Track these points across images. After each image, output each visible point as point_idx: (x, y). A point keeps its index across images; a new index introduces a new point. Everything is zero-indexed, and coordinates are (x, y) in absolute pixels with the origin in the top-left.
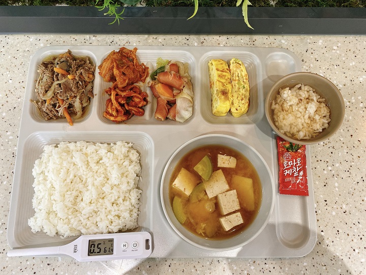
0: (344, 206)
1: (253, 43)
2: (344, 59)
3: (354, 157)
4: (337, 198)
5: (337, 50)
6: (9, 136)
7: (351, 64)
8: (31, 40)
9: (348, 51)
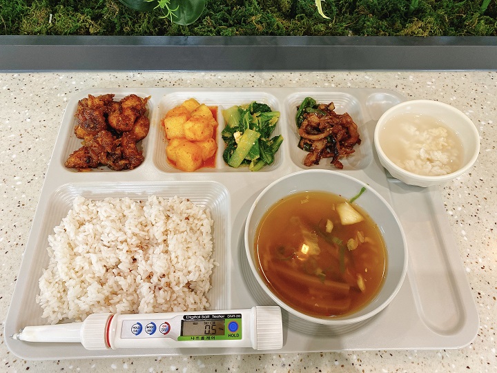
0: (480, 260)
1: (331, 79)
2: (442, 94)
3: (480, 199)
4: (468, 250)
5: (431, 85)
6: (17, 181)
7: (452, 99)
8: (61, 78)
9: (445, 86)
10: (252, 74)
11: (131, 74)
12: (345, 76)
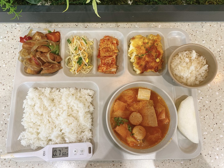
10: (77, 24)
11: (13, 24)
12: (125, 25)
